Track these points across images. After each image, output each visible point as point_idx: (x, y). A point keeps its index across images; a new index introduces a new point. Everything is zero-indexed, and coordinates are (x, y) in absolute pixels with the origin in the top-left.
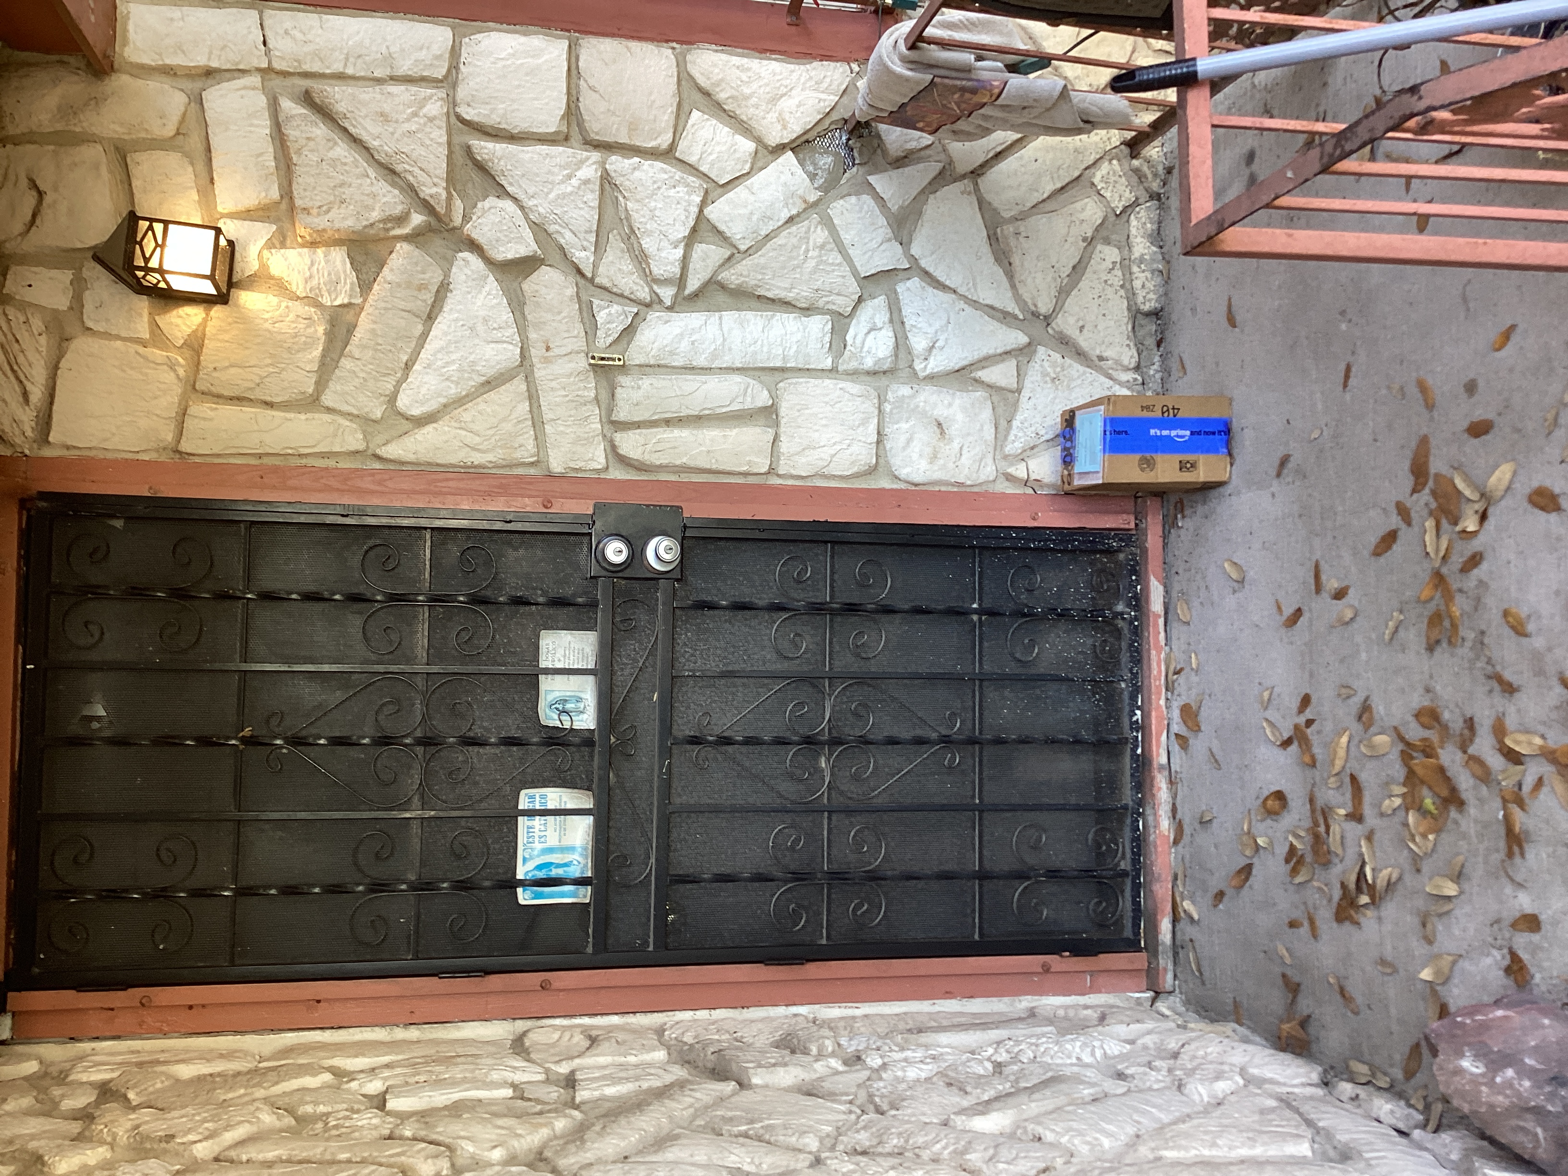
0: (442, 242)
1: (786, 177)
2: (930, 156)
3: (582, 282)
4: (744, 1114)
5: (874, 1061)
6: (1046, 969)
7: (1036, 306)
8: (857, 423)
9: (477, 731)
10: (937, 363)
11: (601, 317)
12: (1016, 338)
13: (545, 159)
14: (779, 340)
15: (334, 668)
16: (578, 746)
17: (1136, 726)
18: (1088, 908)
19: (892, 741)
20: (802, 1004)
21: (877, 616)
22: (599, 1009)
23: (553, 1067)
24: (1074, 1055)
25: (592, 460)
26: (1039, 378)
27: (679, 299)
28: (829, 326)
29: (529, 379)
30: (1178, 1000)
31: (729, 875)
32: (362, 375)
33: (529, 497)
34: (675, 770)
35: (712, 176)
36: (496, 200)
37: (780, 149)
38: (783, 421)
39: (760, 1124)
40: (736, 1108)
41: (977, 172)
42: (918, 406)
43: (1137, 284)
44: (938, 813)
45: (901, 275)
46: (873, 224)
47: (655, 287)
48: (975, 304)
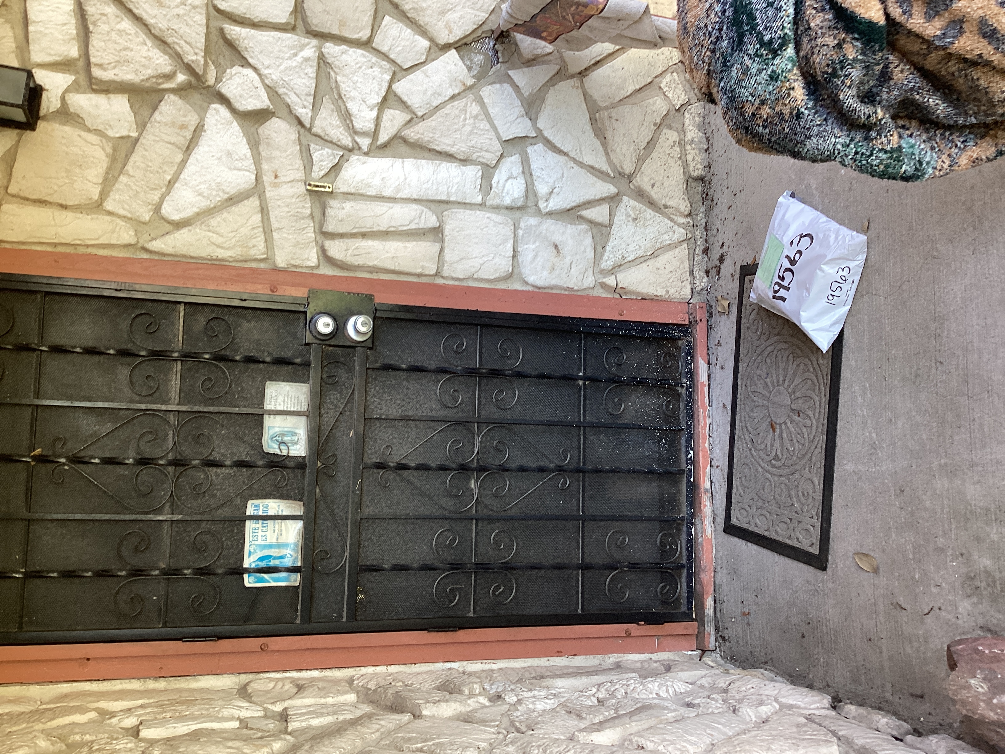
0: (199, 96)
1: (451, 67)
2: (551, 61)
3: (302, 131)
4: (418, 735)
5: (511, 698)
6: (628, 634)
7: (622, 168)
8: (499, 243)
9: (216, 456)
10: (554, 204)
11: (316, 156)
12: (609, 189)
13: (278, 41)
14: (445, 181)
15: (106, 405)
16: (293, 468)
17: (690, 462)
18: (656, 591)
19: (523, 469)
20: (454, 661)
21: (513, 379)
22: (305, 666)
23: (270, 707)
24: (655, 692)
25: (308, 259)
26: (624, 217)
27: (373, 148)
28: (480, 173)
29: (262, 196)
30: (718, 656)
31: (402, 565)
32: (135, 188)
33: (260, 284)
34: (365, 488)
35: (399, 62)
36: (240, 68)
37: (446, 47)
38: (446, 239)
39: (432, 742)
40: (412, 732)
41: (583, 74)
42: (541, 233)
43: (690, 158)
44: (554, 522)
45: (531, 141)
46: (511, 104)
47: (356, 138)
48: (581, 164)
